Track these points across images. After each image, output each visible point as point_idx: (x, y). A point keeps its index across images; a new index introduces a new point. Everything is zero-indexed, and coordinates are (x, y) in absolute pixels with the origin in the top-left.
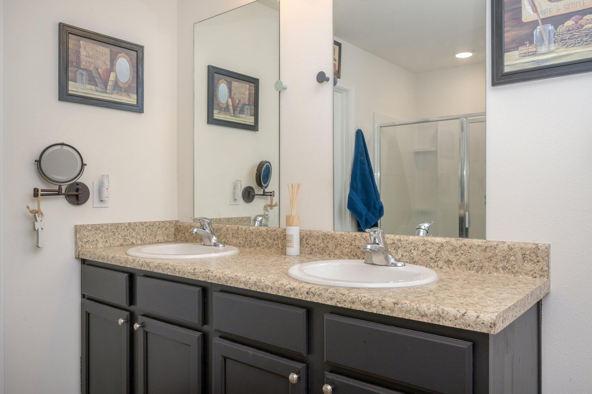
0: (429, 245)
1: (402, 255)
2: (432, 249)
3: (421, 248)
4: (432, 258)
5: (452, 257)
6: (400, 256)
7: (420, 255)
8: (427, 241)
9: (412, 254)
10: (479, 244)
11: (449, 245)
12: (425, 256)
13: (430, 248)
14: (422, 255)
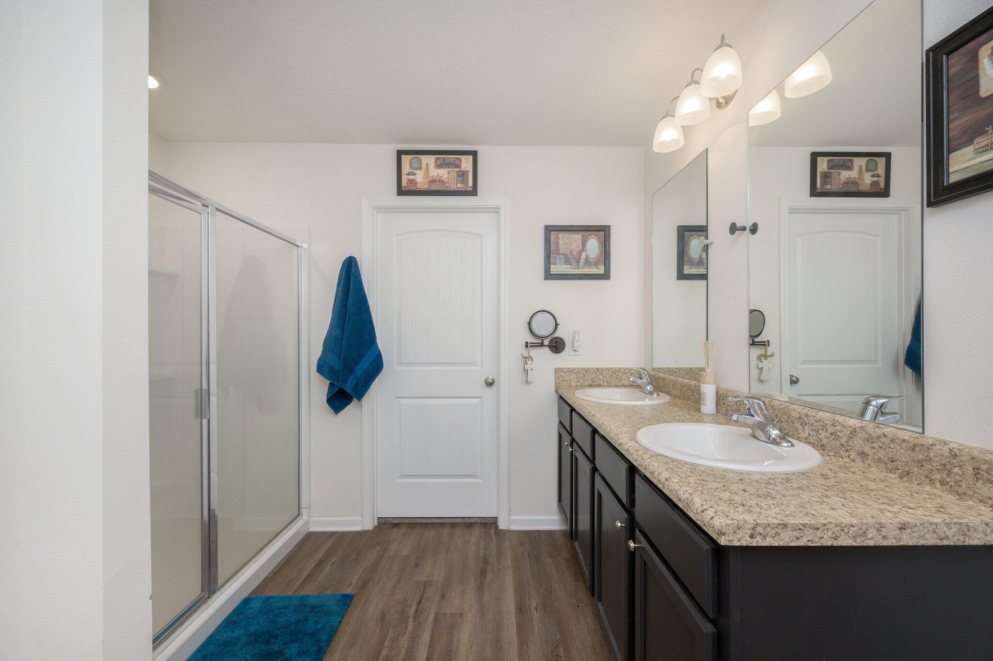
0: (838, 428)
1: (809, 434)
2: (842, 433)
3: (831, 429)
4: (842, 445)
5: (867, 448)
6: (807, 434)
7: (829, 438)
8: (838, 421)
9: (820, 434)
10: (905, 438)
11: (863, 432)
12: (834, 441)
13: (841, 431)
14: (831, 438)
